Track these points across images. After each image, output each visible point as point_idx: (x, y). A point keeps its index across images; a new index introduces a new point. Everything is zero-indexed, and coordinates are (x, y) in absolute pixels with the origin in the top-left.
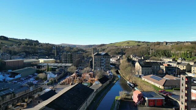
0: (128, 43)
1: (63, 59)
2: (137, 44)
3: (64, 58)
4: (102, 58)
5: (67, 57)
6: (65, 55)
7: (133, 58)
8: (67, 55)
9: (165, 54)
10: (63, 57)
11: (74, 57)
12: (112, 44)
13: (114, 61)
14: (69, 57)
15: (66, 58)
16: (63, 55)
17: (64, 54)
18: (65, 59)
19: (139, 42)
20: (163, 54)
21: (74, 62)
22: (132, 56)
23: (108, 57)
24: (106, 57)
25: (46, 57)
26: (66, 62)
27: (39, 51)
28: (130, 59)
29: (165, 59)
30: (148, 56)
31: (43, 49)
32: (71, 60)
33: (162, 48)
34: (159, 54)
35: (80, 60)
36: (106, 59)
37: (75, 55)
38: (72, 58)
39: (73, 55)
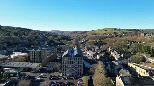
0: (106, 30)
1: (32, 57)
2: (114, 31)
3: (32, 55)
4: (72, 61)
5: (35, 54)
6: (33, 52)
7: (111, 52)
8: (35, 52)
9: (149, 51)
10: (31, 54)
11: (43, 55)
12: (92, 32)
13: (91, 55)
14: (38, 55)
15: (34, 55)
16: (31, 52)
17: (32, 51)
18: (34, 57)
19: (115, 29)
20: (146, 51)
21: (43, 60)
22: (110, 49)
23: (80, 59)
24: (78, 59)
25: (25, 48)
26: (35, 60)
27: (21, 41)
28: (108, 52)
29: (150, 59)
30: (127, 50)
31: (26, 39)
32: (40, 58)
33: (140, 39)
34: (141, 49)
35: (53, 55)
36: (78, 61)
37: (45, 52)
38: (40, 56)
39: (42, 52)
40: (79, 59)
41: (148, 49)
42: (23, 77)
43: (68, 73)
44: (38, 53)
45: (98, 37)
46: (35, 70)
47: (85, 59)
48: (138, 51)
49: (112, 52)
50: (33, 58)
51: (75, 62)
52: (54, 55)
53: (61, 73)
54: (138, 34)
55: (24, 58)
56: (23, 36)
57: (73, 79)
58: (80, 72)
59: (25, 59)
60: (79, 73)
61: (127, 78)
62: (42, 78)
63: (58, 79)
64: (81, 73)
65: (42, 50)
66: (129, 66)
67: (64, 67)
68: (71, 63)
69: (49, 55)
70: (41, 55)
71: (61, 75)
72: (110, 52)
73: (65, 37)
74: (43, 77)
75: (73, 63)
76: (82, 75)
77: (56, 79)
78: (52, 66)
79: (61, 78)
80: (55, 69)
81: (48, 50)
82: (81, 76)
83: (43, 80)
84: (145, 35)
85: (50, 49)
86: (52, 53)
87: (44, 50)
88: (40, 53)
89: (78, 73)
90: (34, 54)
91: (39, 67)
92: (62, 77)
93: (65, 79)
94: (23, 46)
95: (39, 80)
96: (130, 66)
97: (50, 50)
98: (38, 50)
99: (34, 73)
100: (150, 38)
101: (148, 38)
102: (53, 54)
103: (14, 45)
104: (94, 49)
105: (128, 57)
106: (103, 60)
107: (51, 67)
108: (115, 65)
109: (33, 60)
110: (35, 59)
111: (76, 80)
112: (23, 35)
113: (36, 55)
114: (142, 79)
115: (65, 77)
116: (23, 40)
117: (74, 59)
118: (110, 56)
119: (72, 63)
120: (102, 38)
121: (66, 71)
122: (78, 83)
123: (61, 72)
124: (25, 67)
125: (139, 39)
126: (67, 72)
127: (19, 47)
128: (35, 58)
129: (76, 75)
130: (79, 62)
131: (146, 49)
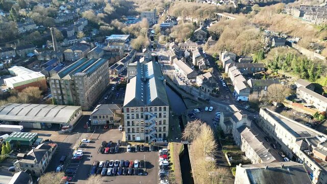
1: (55, 92)
3: (56, 89)
4: (146, 113)
5: (63, 86)
6: (57, 82)
8: (62, 82)
9: (306, 71)
10: (54, 86)
11: (81, 88)
13: (184, 74)
14: (68, 87)
15: (61, 89)
16: (53, 81)
17: (55, 80)
18: (59, 92)
20: (299, 71)
21: (81, 99)
22: (224, 58)
23: (163, 110)
24: (158, 110)
25: (33, 52)
26: (63, 97)
27: (21, 30)
28: (219, 64)
29: (306, 93)
30: (260, 62)
31: (32, 24)
32: (75, 95)
33: (291, 25)
34: (289, 65)
35: (101, 81)
36: (158, 113)
37: (83, 82)
38: (74, 90)
39: (76, 82)
40: (160, 108)
41: (304, 68)
42: (45, 155)
43: (138, 136)
44: (69, 84)
45: (199, 10)
46: (68, 127)
47: (171, 84)
48: (283, 67)
49: (229, 67)
50: (58, 94)
51: (151, 115)
52: (104, 80)
53: (124, 133)
54: (287, 10)
55: (37, 88)
56: (22, 12)
57: (149, 151)
58: (162, 133)
59: (41, 92)
60: (160, 135)
61: (260, 173)
62: (85, 150)
63: (118, 153)
64: (165, 135)
65: (76, 78)
66: (262, 116)
67: (128, 125)
68: (144, 117)
69: (93, 83)
70: (76, 89)
71: (124, 139)
72: (224, 64)
73: (121, 5)
74: (88, 145)
75: (149, 117)
76: (167, 139)
77: (116, 153)
78: (102, 116)
79: (125, 147)
80: (110, 121)
81: (89, 75)
82: (166, 141)
83: (89, 156)
84: (301, 15)
85: (94, 71)
86: (99, 76)
87: (80, 79)
88: (73, 84)
89: (158, 135)
90: (60, 86)
91: (76, 116)
92: (126, 144)
93: (133, 150)
94: (28, 46)
95: (80, 157)
96: (263, 118)
97: (95, 73)
98: (68, 77)
99: (66, 133)
100: (312, 27)
101: (307, 26)
102: (101, 78)
103: (7, 46)
104: (190, 51)
105: (262, 89)
106: (209, 91)
107: (100, 118)
108: (236, 119)
109: (58, 98)
110: (65, 97)
111: (156, 152)
112: (22, 8)
113: (63, 88)
114: (287, 173)
115: (134, 145)
116: (25, 25)
117: (149, 110)
118: (223, 76)
119: (147, 118)
120: (207, 11)
121: (133, 132)
122: (161, 164)
123: (123, 131)
124: (44, 120)
125: (289, 25)
126: (136, 134)
127: (19, 48)
128: (62, 94)
129: (156, 141)
130: (160, 115)
131: (301, 67)
